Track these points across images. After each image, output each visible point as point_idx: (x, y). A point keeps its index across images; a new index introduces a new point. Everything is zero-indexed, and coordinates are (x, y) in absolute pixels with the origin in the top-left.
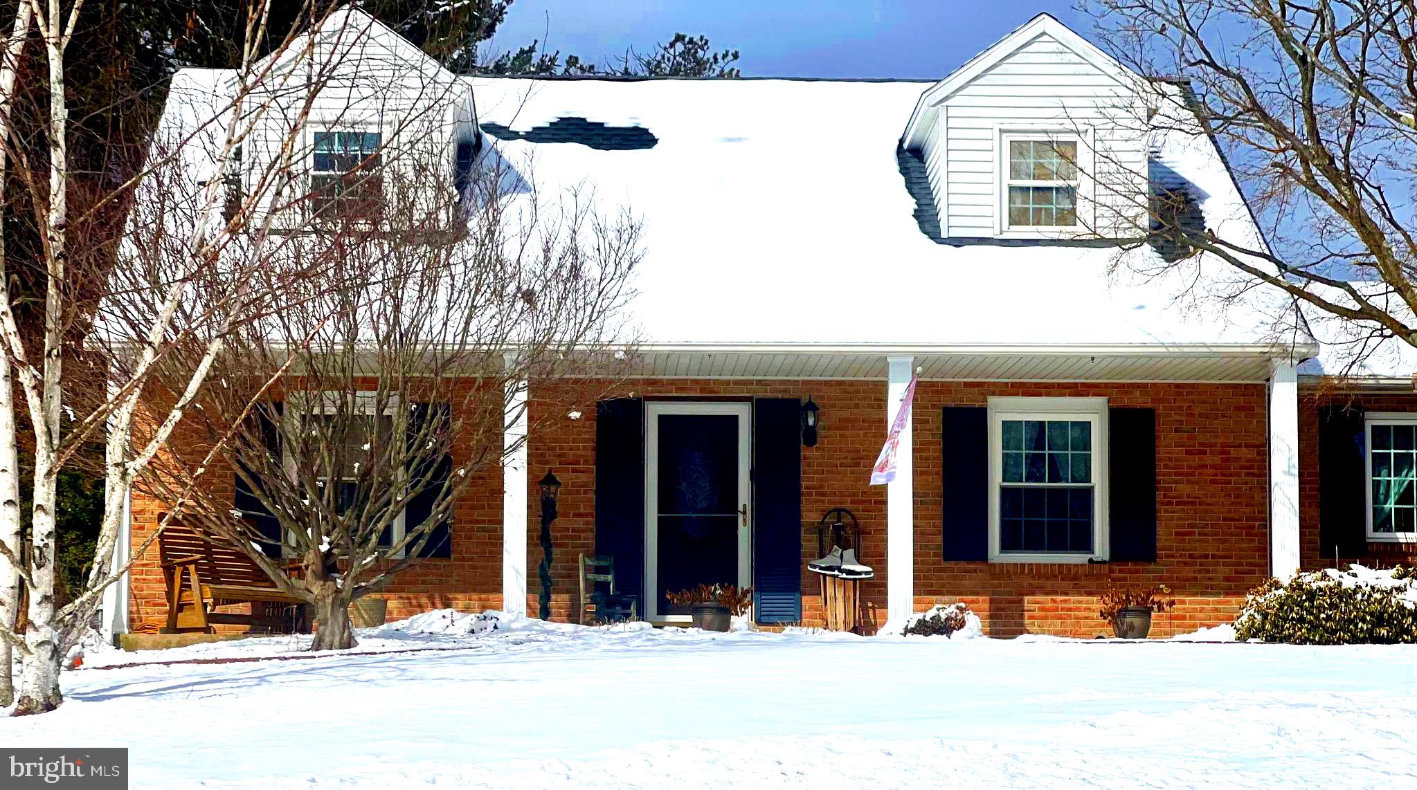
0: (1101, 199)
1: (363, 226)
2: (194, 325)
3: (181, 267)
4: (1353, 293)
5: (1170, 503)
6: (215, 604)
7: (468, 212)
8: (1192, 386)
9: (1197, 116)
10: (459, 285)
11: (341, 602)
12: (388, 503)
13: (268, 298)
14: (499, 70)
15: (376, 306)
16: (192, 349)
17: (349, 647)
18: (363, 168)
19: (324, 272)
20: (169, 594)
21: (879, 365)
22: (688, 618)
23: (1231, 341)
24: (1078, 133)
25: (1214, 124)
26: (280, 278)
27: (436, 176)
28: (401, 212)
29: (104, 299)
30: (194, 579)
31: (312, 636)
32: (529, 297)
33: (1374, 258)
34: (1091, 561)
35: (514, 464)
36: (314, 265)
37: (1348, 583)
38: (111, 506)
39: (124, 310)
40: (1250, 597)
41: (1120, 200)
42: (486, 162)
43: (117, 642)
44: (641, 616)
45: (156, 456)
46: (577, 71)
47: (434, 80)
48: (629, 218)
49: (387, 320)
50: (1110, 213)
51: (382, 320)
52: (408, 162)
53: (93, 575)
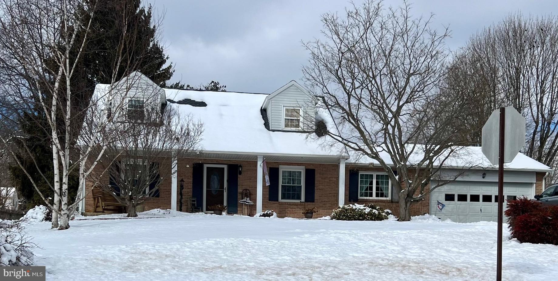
0: (305, 122)
1: (139, 121)
2: (100, 142)
3: (97, 129)
4: (357, 145)
5: (318, 190)
6: (105, 207)
7: (163, 119)
8: (323, 164)
9: (326, 104)
10: (161, 136)
11: (134, 207)
12: (145, 185)
13: (117, 137)
14: (171, 87)
15: (142, 140)
16: (99, 148)
17: (136, 216)
18: (140, 108)
19: (130, 132)
20: (94, 204)
21: (256, 157)
22: (213, 212)
23: (332, 155)
24: (300, 107)
25: (329, 107)
26: (120, 132)
27: (156, 111)
28: (148, 119)
29: (79, 136)
30: (100, 200)
31: (127, 214)
32: (178, 139)
33: (362, 138)
34: (301, 202)
35: (174, 177)
36: (128, 129)
37: (354, 207)
38: (81, 183)
39: (84, 139)
40: (334, 210)
41: (309, 123)
42: (168, 108)
43: (82, 214)
44: (202, 212)
45: (91, 172)
46: (189, 88)
47: (156, 88)
48: (200, 122)
49: (145, 143)
50: (306, 125)
51: (144, 143)
52: (150, 107)
53: (76, 199)
